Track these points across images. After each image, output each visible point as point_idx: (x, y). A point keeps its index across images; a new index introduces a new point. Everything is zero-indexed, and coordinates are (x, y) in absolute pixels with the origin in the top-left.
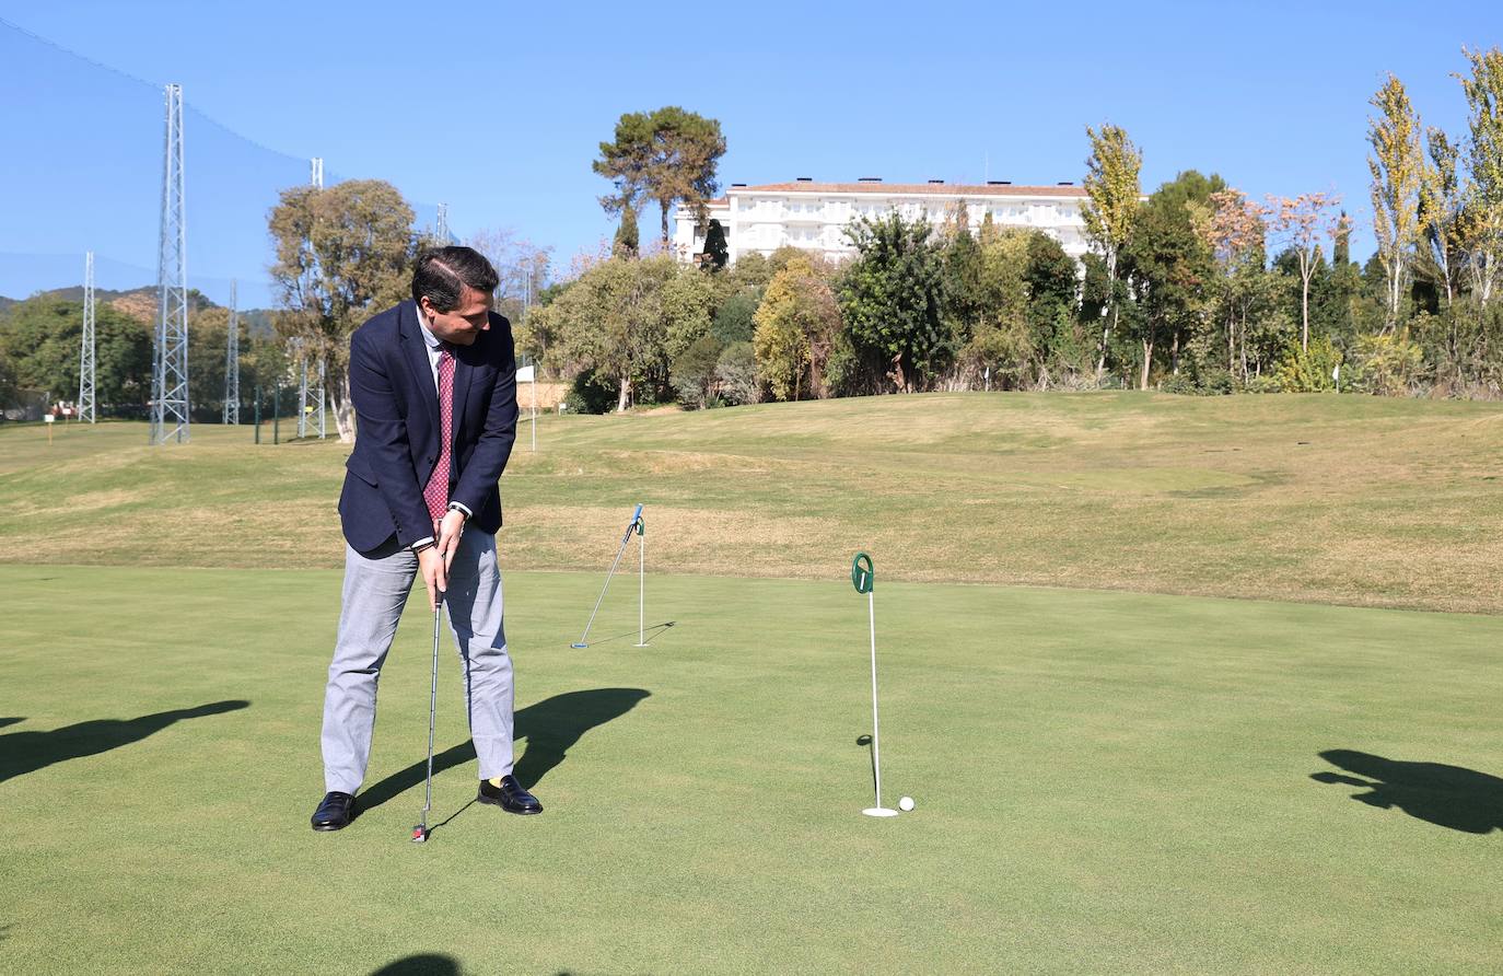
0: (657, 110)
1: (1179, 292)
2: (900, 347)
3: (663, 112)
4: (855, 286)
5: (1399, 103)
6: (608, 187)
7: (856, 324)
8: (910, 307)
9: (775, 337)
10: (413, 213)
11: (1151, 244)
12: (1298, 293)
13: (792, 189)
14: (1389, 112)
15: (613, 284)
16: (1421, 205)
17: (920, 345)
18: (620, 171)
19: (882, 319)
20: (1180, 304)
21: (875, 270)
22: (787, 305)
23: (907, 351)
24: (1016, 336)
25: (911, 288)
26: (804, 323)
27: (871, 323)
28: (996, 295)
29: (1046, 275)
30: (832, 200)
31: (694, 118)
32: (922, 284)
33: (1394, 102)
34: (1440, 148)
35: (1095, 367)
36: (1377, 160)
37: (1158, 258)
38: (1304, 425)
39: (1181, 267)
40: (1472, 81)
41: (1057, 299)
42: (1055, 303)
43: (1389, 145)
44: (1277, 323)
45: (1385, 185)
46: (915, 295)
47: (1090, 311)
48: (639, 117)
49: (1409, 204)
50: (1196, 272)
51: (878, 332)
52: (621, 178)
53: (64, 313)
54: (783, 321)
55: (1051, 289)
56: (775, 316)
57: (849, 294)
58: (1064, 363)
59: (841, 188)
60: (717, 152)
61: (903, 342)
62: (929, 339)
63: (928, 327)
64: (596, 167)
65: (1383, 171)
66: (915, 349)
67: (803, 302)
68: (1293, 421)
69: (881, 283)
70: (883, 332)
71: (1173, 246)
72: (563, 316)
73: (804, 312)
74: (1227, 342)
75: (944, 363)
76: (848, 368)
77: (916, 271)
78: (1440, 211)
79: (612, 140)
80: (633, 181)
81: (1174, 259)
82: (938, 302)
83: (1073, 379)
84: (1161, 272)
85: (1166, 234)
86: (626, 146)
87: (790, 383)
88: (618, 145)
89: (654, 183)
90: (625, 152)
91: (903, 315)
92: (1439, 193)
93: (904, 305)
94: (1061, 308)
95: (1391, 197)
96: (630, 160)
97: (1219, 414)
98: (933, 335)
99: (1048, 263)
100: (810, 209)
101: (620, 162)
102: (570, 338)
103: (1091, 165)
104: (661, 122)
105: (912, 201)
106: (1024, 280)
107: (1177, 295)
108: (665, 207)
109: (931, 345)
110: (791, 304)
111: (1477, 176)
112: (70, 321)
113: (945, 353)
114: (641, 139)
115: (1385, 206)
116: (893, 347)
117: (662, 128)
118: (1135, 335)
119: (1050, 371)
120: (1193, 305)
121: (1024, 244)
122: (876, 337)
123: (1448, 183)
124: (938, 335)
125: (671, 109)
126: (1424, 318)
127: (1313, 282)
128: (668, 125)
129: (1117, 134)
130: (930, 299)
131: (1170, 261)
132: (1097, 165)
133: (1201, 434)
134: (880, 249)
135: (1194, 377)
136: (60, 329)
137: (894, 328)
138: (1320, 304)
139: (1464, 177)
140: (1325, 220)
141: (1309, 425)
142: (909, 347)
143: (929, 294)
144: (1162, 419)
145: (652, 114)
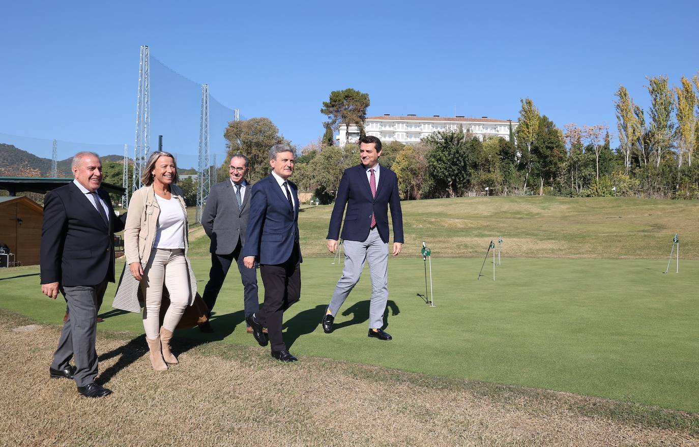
0: (344, 90)
1: (556, 160)
2: (452, 180)
3: (346, 91)
4: (434, 157)
5: (625, 95)
6: (326, 119)
7: (436, 171)
8: (457, 165)
9: (400, 175)
10: (278, 129)
11: (544, 142)
12: (594, 160)
13: (383, 119)
14: (621, 97)
15: (333, 155)
16: (634, 130)
17: (459, 179)
18: (331, 112)
19: (446, 169)
20: (556, 164)
21: (443, 151)
22: (404, 164)
23: (454, 181)
24: (497, 175)
25: (458, 158)
26: (412, 170)
27: (442, 170)
28: (487, 160)
29: (506, 153)
30: (399, 123)
31: (358, 93)
32: (462, 157)
33: (623, 95)
34: (638, 112)
35: (523, 187)
36: (619, 115)
37: (547, 147)
38: (620, 208)
39: (555, 150)
40: (651, 89)
41: (510, 162)
42: (509, 163)
43: (622, 110)
44: (586, 172)
45: (622, 123)
46: (458, 160)
47: (522, 167)
48: (338, 92)
49: (630, 130)
50: (561, 153)
51: (444, 174)
52: (331, 115)
53: (113, 167)
54: (403, 170)
55: (508, 158)
56: (400, 168)
57: (433, 160)
58: (513, 185)
59: (401, 118)
60: (367, 105)
61: (453, 177)
62: (463, 176)
63: (463, 172)
64: (322, 111)
65: (621, 118)
66: (458, 180)
67: (412, 162)
68: (615, 207)
69: (445, 155)
70: (446, 174)
71: (552, 143)
72: (314, 167)
73: (412, 166)
74: (570, 178)
75: (467, 185)
76: (431, 187)
77: (460, 151)
78: (640, 132)
79: (328, 101)
80: (336, 116)
81: (553, 148)
82: (468, 163)
83: (516, 191)
84: (548, 152)
85: (550, 139)
86: (333, 103)
87: (405, 193)
88: (331, 103)
89: (344, 117)
90: (333, 106)
91: (454, 168)
92: (639, 126)
93: (454, 164)
94: (512, 165)
95: (625, 128)
96: (335, 108)
97: (588, 205)
98: (465, 175)
99: (507, 149)
100: (390, 126)
101: (331, 109)
102: (317, 176)
103: (520, 113)
104: (346, 94)
105: (453, 124)
106: (499, 155)
107: (555, 161)
108: (347, 126)
109: (464, 179)
110: (407, 163)
111: (655, 120)
112: (116, 170)
113: (468, 181)
114: (339, 100)
115: (622, 130)
116: (449, 179)
117: (346, 97)
118: (538, 175)
119: (507, 188)
120: (560, 165)
121: (497, 142)
122: (443, 176)
123: (642, 123)
124: (467, 175)
125: (349, 89)
126: (637, 170)
127: (599, 157)
128: (349, 95)
129: (530, 103)
130: (464, 162)
131: (551, 148)
132: (523, 113)
133: (584, 211)
134: (445, 143)
135: (560, 191)
136: (112, 174)
137: (450, 172)
138: (602, 164)
139: (648, 120)
140: (602, 135)
141: (622, 208)
142: (455, 180)
143: (464, 160)
144: (569, 206)
145: (342, 91)
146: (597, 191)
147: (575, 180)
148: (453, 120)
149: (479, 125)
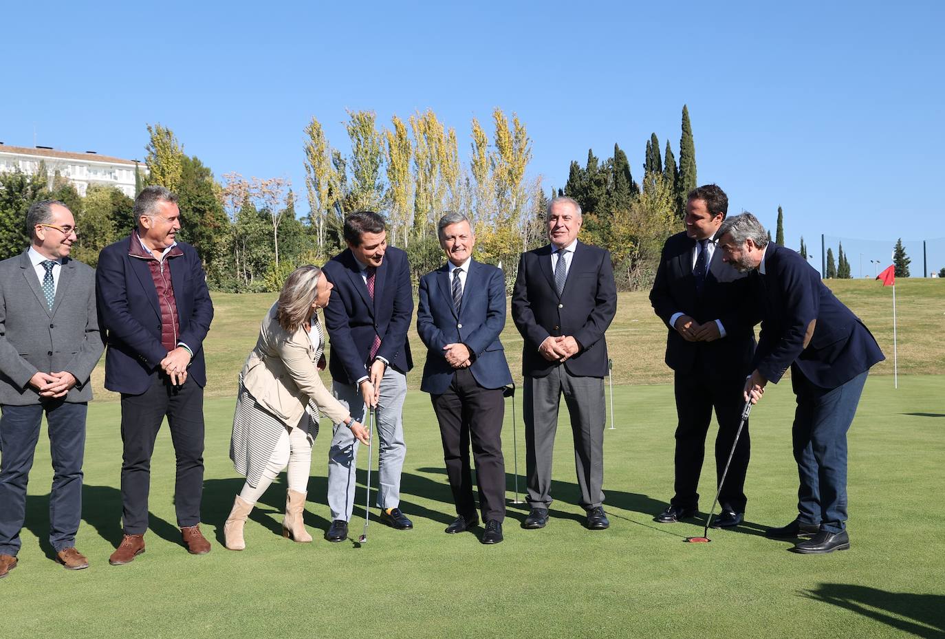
1: (209, 231)
5: (318, 134)
11: (190, 201)
12: (271, 234)
14: (313, 137)
16: (330, 190)
19: (11, 241)
20: (209, 238)
29: (126, 217)
33: (315, 133)
34: (338, 162)
36: (309, 164)
37: (196, 210)
39: (208, 215)
40: (351, 128)
43: (314, 155)
44: (259, 252)
45: (313, 177)
49: (325, 189)
50: (217, 219)
51: (8, 250)
55: (129, 226)
65: (312, 169)
70: (13, 250)
71: (203, 203)
74: (234, 261)
78: (339, 194)
81: (205, 211)
84: (196, 218)
85: (198, 196)
92: (338, 183)
95: (317, 185)
97: (258, 305)
99: (126, 209)
103: (148, 149)
105: (32, 160)
106: (111, 220)
107: (207, 233)
111: (357, 177)
115: (313, 189)
120: (216, 239)
121: (108, 197)
122: (7, 253)
123: (343, 180)
127: (279, 228)
129: (168, 133)
131: (202, 212)
132: (153, 150)
133: (251, 316)
134: (8, 194)
135: (218, 282)
138: (283, 241)
139: (350, 176)
140: (282, 194)
144: (228, 308)
146: (276, 283)
147: (242, 264)
148: (29, 152)
149: (82, 165)
